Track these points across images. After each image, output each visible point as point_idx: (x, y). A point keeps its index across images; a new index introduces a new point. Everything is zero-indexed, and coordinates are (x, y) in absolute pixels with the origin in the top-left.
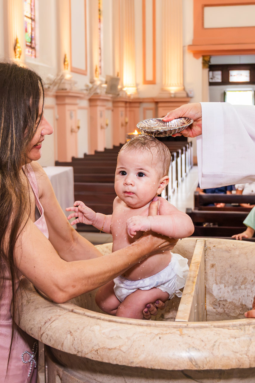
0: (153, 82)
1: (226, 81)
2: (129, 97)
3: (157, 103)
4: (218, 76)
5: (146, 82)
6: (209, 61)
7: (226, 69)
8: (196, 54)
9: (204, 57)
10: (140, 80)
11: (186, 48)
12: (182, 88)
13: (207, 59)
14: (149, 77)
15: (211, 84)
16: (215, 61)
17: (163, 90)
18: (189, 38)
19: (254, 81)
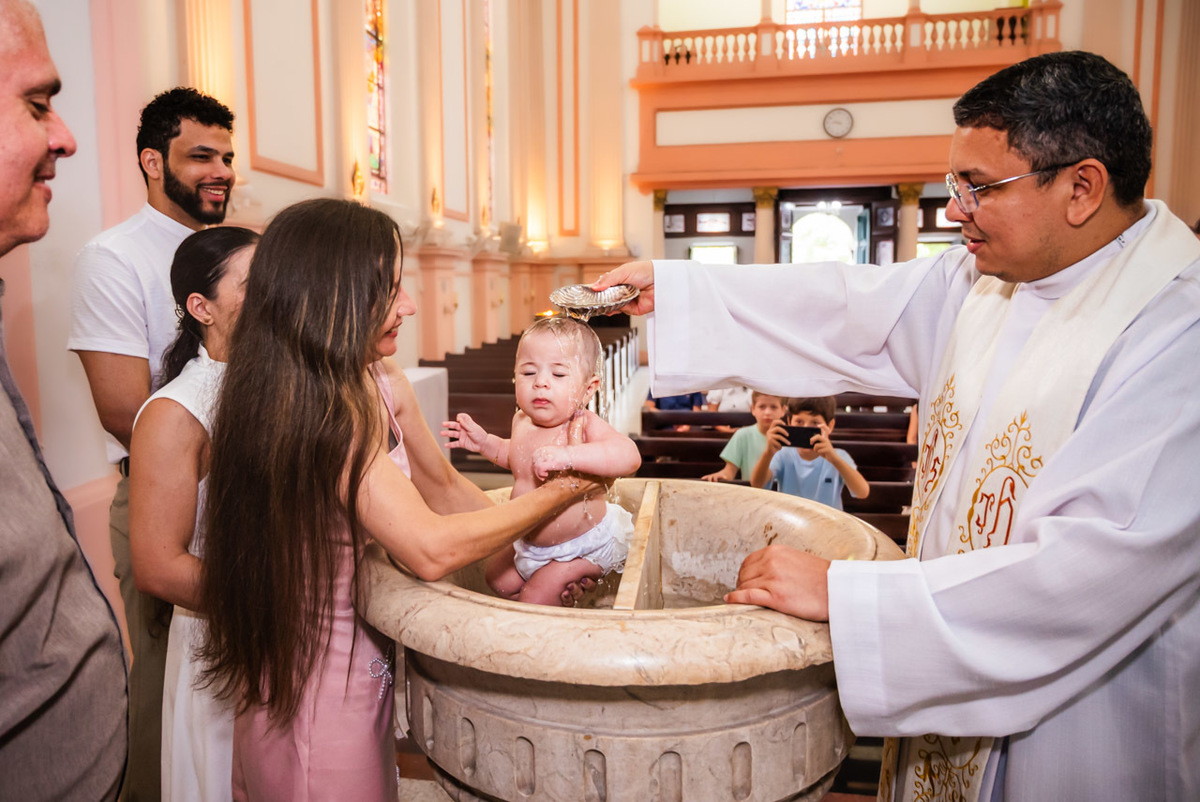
0: (574, 233)
1: (691, 231)
2: (537, 256)
3: (581, 266)
4: (679, 223)
5: (564, 233)
6: (665, 199)
7: (691, 212)
8: (644, 187)
9: (656, 192)
10: (554, 230)
11: (628, 178)
12: (622, 241)
13: (661, 195)
14: (569, 225)
15: (668, 235)
16: (674, 198)
17: (591, 245)
18: (632, 160)
19: (736, 230)
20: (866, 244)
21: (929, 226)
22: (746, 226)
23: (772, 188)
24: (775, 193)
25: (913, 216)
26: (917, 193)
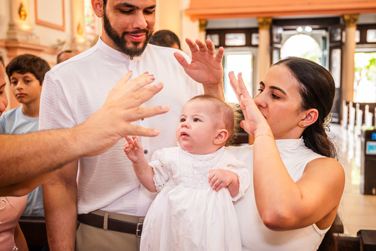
4: (215, 40)
6: (206, 24)
7: (222, 33)
8: (193, 17)
9: (200, 20)
11: (183, 12)
13: (203, 22)
16: (212, 25)
18: (186, 1)
19: (249, 44)
20: (327, 53)
21: (363, 41)
22: (254, 42)
23: (268, 18)
24: (270, 20)
25: (354, 35)
26: (355, 20)
